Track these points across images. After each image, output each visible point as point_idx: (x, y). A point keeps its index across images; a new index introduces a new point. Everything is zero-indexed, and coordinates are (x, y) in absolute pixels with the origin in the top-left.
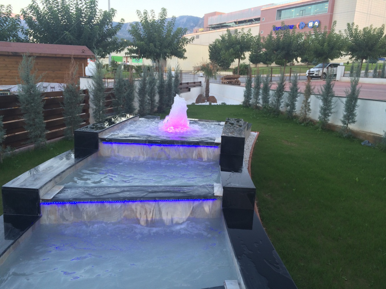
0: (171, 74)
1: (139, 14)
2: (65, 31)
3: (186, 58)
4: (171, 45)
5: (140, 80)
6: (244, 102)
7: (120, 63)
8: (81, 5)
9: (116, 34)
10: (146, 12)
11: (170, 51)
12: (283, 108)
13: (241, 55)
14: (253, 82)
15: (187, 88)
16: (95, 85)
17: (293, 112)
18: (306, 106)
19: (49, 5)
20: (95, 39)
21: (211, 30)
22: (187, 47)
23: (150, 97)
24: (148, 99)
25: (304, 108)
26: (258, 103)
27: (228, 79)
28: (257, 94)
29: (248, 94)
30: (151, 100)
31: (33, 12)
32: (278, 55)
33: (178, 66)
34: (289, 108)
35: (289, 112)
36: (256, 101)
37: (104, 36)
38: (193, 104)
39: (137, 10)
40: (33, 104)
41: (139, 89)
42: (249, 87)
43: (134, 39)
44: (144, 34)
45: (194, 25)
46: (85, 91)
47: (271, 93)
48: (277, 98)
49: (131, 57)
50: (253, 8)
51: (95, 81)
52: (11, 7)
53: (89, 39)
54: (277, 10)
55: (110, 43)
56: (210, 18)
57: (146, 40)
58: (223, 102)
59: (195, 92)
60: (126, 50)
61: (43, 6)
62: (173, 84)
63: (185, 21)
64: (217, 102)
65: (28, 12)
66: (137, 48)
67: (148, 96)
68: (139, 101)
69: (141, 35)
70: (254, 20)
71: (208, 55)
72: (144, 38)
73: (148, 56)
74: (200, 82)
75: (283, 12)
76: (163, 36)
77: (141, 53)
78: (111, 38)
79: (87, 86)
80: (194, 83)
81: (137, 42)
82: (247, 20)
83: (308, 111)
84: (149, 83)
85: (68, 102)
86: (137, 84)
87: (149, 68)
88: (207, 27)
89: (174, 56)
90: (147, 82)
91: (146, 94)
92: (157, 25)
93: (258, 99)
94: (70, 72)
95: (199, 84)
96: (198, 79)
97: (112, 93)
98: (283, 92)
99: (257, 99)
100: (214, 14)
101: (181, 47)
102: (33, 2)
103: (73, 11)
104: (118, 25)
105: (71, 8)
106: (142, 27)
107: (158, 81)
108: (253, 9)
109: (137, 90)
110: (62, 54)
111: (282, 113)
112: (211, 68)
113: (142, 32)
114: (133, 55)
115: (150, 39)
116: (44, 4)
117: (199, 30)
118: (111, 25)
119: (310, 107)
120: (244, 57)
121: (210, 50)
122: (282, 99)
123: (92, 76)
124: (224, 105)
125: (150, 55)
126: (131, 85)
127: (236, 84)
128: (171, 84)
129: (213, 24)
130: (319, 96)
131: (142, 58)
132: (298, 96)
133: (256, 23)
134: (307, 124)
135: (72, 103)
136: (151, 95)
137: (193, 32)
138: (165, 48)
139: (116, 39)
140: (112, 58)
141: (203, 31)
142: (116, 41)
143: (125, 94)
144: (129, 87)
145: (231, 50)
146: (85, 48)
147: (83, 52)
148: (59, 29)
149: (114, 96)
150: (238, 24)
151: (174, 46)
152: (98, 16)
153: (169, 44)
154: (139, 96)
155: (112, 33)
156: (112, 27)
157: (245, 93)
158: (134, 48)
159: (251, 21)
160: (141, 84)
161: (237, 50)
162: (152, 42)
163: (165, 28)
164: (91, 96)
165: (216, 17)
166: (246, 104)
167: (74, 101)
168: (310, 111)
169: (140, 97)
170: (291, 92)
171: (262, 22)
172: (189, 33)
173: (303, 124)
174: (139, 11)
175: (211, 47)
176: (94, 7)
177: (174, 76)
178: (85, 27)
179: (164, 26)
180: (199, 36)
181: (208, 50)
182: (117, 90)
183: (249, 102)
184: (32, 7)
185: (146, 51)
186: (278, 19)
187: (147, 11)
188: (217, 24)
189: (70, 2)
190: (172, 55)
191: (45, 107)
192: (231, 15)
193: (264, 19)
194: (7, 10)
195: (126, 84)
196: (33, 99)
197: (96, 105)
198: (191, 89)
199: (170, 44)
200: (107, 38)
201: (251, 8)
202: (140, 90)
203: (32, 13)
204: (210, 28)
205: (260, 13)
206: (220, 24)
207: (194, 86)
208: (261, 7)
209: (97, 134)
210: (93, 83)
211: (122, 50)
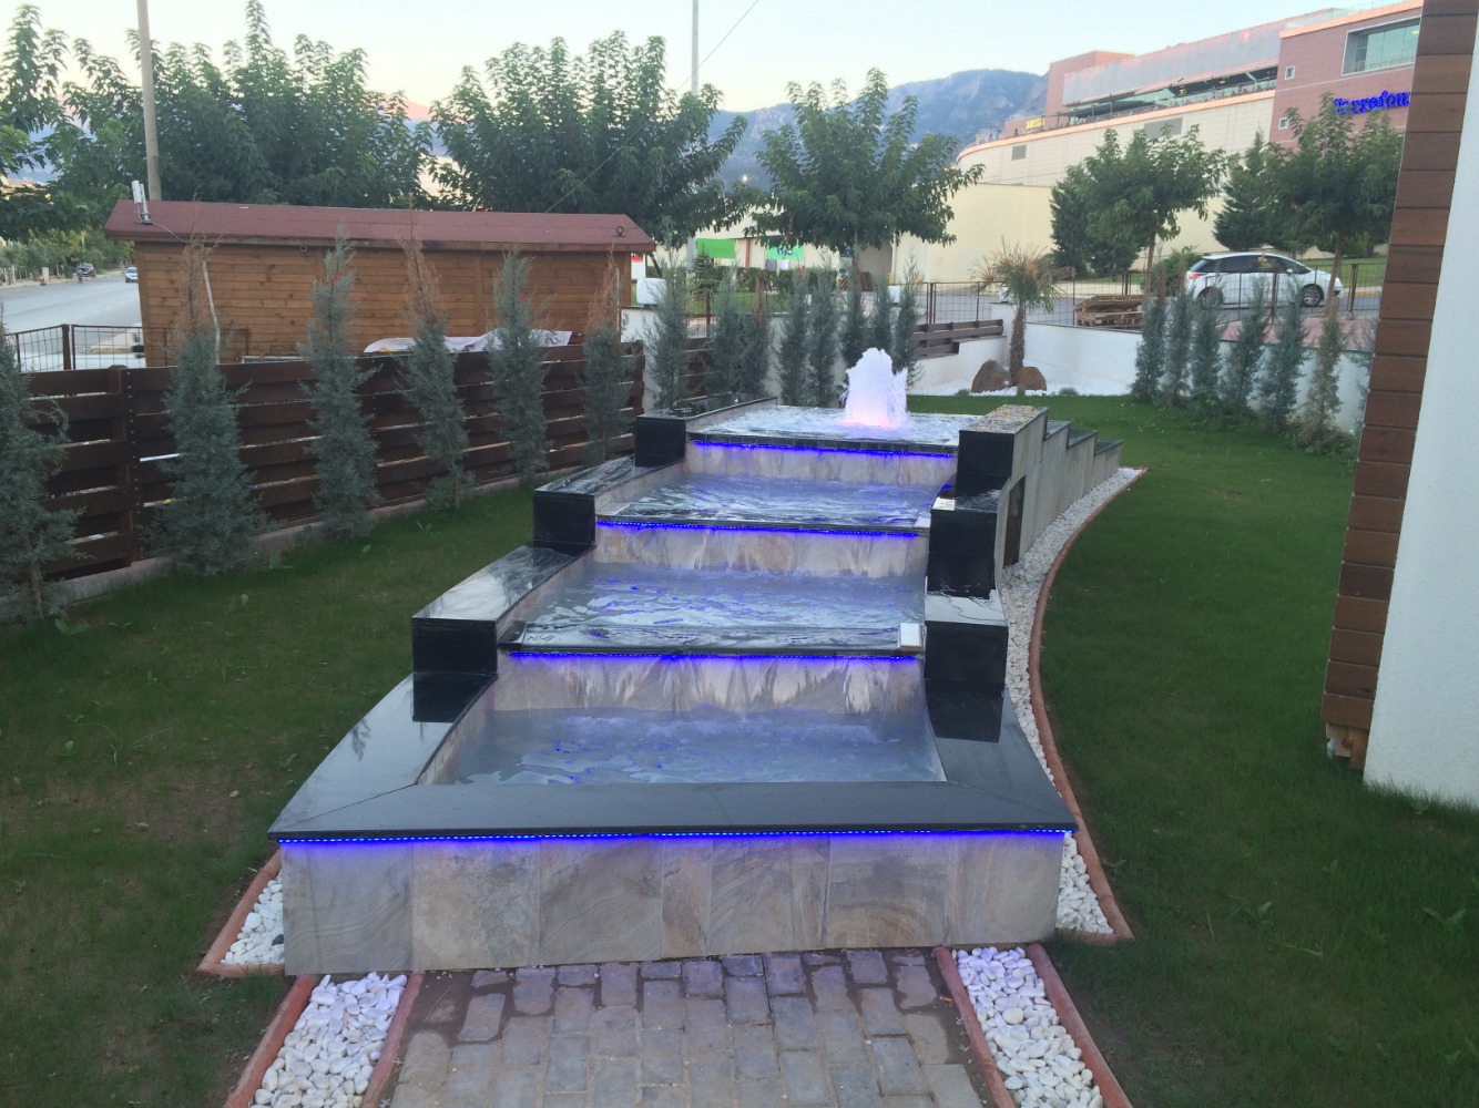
0: (889, 297)
1: (796, 96)
2: (562, 169)
3: (953, 238)
4: (901, 198)
5: (786, 316)
6: (1136, 387)
7: (726, 262)
8: (613, 82)
9: (716, 169)
10: (817, 88)
11: (895, 218)
12: (1254, 401)
13: (1163, 222)
14: (1170, 317)
15: (948, 341)
16: (663, 327)
17: (1287, 411)
18: (1323, 389)
19: (515, 87)
20: (652, 190)
21: (1075, 125)
22: (957, 200)
23: (816, 368)
24: (812, 375)
25: (1317, 397)
26: (1184, 386)
27: (1101, 308)
28: (1179, 357)
29: (1151, 357)
30: (820, 378)
31: (466, 109)
32: (1306, 217)
33: (911, 269)
34: (1273, 397)
35: (1274, 411)
36: (1176, 381)
37: (679, 179)
38: (963, 393)
39: (790, 83)
40: (522, 374)
41: (783, 343)
42: (1155, 332)
43: (774, 180)
44: (808, 165)
45: (1012, 105)
46: (637, 346)
47: (1224, 349)
48: (1240, 367)
49: (764, 240)
50: (1250, 29)
51: (661, 318)
52: (403, 99)
53: (633, 189)
54: (1350, 34)
55: (696, 200)
56: (1070, 80)
57: (816, 183)
58: (1067, 386)
59: (976, 353)
60: (747, 221)
61: (496, 90)
62: (893, 327)
63: (976, 92)
64: (1045, 389)
65: (453, 111)
66: (782, 211)
67: (812, 364)
68: (784, 377)
69: (799, 166)
70: (1252, 77)
71: (1050, 224)
72: (808, 176)
73: (818, 238)
74: (1000, 322)
75: (1372, 38)
76: (875, 167)
77: (797, 229)
78: (700, 181)
79: (641, 331)
80: (976, 324)
81: (786, 192)
82: (1221, 79)
83: (1331, 407)
84: (815, 325)
85: (597, 374)
86: (778, 328)
87: (814, 278)
88: (1060, 115)
89: (909, 232)
90: (808, 321)
91: (802, 356)
92: (853, 131)
93: (1183, 373)
94: (605, 295)
95: (995, 329)
96: (990, 309)
97: (704, 354)
98: (1261, 348)
99: (1178, 374)
100: (1089, 60)
101: (934, 201)
102: (465, 78)
103: (586, 102)
104: (723, 140)
105: (581, 92)
106: (801, 142)
107: (844, 318)
108: (1246, 36)
109: (777, 346)
110: (560, 242)
111: (1250, 415)
112: (1031, 271)
113: (802, 157)
114: (769, 233)
115: (829, 179)
116: (500, 81)
117: (1028, 127)
118: (703, 141)
119: (1338, 395)
120: (1174, 228)
121: (1055, 205)
122: (1256, 371)
123: (656, 306)
124: (1069, 396)
125: (827, 234)
126: (759, 332)
127: (1129, 328)
128: (888, 327)
129: (1082, 101)
130: (1357, 356)
131: (801, 244)
132: (1305, 359)
133: (1260, 90)
134: (1326, 446)
135: (605, 375)
136: (820, 362)
137: (1001, 136)
138: (879, 209)
139: (718, 187)
140: (700, 244)
141: (1041, 130)
142: (716, 194)
143: (742, 356)
144: (754, 335)
145: (1121, 205)
146: (623, 220)
147: (620, 235)
148: (544, 162)
149: (710, 360)
150: (1186, 95)
151: (908, 199)
152: (662, 113)
153: (891, 194)
154: (781, 362)
155: (705, 165)
156: (706, 149)
157: (1139, 354)
158: (775, 212)
159: (1238, 80)
160: (788, 327)
161: (1143, 205)
162: (835, 191)
163: (879, 139)
164: (651, 360)
165: (1096, 71)
166: (1143, 392)
167: (611, 369)
168: (1337, 407)
169: (785, 368)
170: (1280, 346)
171: (1286, 82)
172: (987, 138)
173: (1310, 450)
174: (795, 85)
175: (1062, 191)
176: (652, 85)
177: (897, 300)
178: (622, 154)
179: (877, 131)
180: (1024, 147)
181: (1049, 204)
182: (720, 341)
183: (1155, 383)
184: (464, 96)
185: (814, 222)
186: (1353, 67)
187: (819, 86)
188: (1101, 101)
189: (577, 71)
190: (903, 232)
191: (547, 381)
192: (1156, 59)
193: (1293, 72)
194: (392, 106)
195: (745, 325)
196: (523, 362)
197: (663, 385)
198: (963, 347)
199: (897, 194)
200: (689, 184)
201: (1238, 32)
202: (785, 345)
203: (462, 115)
204: (1070, 115)
205: (1276, 49)
206: (1112, 99)
207: (975, 337)
208: (1282, 24)
209: (683, 423)
210: (655, 323)
211: (736, 219)
